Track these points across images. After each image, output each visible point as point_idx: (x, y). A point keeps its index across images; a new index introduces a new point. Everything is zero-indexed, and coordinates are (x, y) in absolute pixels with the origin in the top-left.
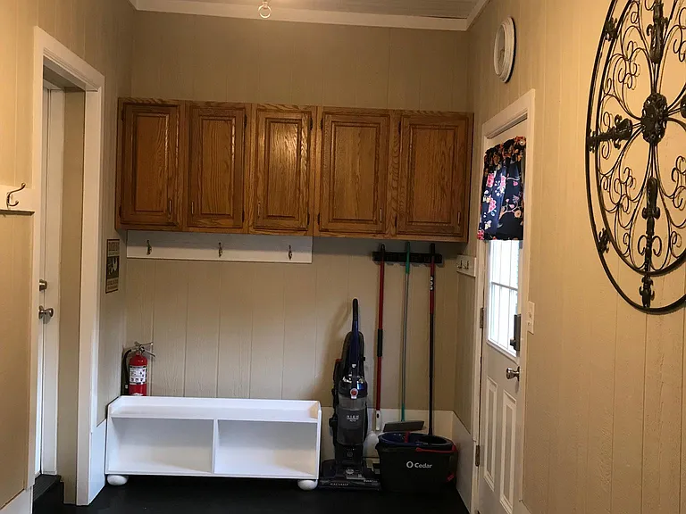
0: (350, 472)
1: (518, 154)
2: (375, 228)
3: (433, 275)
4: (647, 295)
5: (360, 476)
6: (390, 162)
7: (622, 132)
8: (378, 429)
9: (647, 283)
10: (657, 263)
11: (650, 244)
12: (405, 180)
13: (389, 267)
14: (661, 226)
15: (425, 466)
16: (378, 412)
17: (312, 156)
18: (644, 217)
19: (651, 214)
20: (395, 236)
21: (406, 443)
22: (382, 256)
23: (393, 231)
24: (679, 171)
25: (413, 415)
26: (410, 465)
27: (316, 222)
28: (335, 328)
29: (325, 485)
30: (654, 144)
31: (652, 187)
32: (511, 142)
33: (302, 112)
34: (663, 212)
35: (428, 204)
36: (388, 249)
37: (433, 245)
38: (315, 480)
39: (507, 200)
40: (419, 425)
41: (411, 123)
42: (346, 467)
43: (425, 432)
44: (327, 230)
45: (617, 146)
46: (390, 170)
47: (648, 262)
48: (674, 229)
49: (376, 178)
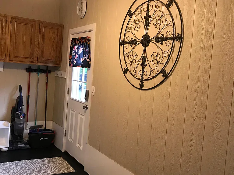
0: (19, 143)
1: (88, 42)
2: (30, 60)
3: (47, 77)
4: (142, 85)
5: (23, 144)
6: (36, 38)
7: (133, 42)
8: (27, 128)
9: (142, 82)
10: (145, 78)
11: (143, 72)
12: (41, 45)
13: (32, 74)
14: (147, 69)
15: (46, 139)
16: (27, 123)
17: (7, 33)
18: (141, 66)
19: (144, 65)
20: (37, 63)
21: (38, 132)
22: (30, 70)
23: (37, 61)
24: (154, 55)
25: (39, 123)
26: (41, 139)
27: (8, 57)
28: (12, 95)
29: (11, 149)
30: (145, 47)
31: (144, 58)
32: (85, 38)
33: (3, 16)
34: (148, 65)
35: (48, 53)
36: (32, 68)
37: (47, 67)
38: (7, 148)
39: (85, 56)
40: (41, 126)
41: (43, 25)
42: (18, 142)
43: (43, 128)
44: (12, 60)
45: (132, 46)
46: (36, 41)
47: (142, 77)
48: (151, 70)
49: (31, 43)
